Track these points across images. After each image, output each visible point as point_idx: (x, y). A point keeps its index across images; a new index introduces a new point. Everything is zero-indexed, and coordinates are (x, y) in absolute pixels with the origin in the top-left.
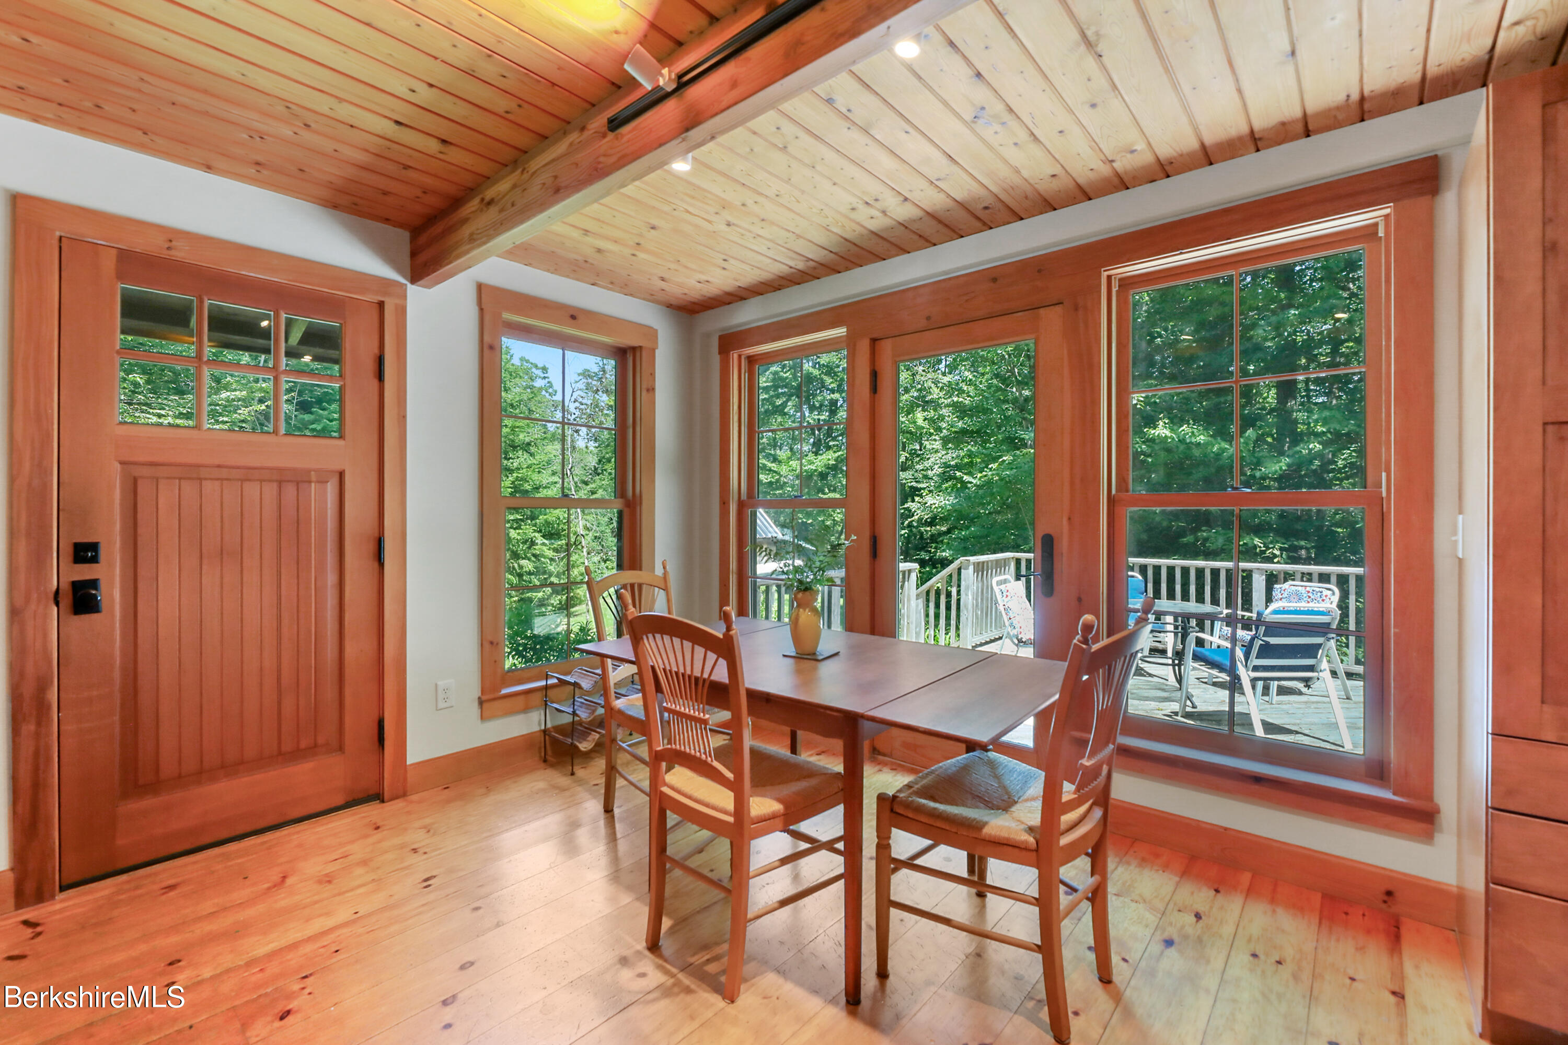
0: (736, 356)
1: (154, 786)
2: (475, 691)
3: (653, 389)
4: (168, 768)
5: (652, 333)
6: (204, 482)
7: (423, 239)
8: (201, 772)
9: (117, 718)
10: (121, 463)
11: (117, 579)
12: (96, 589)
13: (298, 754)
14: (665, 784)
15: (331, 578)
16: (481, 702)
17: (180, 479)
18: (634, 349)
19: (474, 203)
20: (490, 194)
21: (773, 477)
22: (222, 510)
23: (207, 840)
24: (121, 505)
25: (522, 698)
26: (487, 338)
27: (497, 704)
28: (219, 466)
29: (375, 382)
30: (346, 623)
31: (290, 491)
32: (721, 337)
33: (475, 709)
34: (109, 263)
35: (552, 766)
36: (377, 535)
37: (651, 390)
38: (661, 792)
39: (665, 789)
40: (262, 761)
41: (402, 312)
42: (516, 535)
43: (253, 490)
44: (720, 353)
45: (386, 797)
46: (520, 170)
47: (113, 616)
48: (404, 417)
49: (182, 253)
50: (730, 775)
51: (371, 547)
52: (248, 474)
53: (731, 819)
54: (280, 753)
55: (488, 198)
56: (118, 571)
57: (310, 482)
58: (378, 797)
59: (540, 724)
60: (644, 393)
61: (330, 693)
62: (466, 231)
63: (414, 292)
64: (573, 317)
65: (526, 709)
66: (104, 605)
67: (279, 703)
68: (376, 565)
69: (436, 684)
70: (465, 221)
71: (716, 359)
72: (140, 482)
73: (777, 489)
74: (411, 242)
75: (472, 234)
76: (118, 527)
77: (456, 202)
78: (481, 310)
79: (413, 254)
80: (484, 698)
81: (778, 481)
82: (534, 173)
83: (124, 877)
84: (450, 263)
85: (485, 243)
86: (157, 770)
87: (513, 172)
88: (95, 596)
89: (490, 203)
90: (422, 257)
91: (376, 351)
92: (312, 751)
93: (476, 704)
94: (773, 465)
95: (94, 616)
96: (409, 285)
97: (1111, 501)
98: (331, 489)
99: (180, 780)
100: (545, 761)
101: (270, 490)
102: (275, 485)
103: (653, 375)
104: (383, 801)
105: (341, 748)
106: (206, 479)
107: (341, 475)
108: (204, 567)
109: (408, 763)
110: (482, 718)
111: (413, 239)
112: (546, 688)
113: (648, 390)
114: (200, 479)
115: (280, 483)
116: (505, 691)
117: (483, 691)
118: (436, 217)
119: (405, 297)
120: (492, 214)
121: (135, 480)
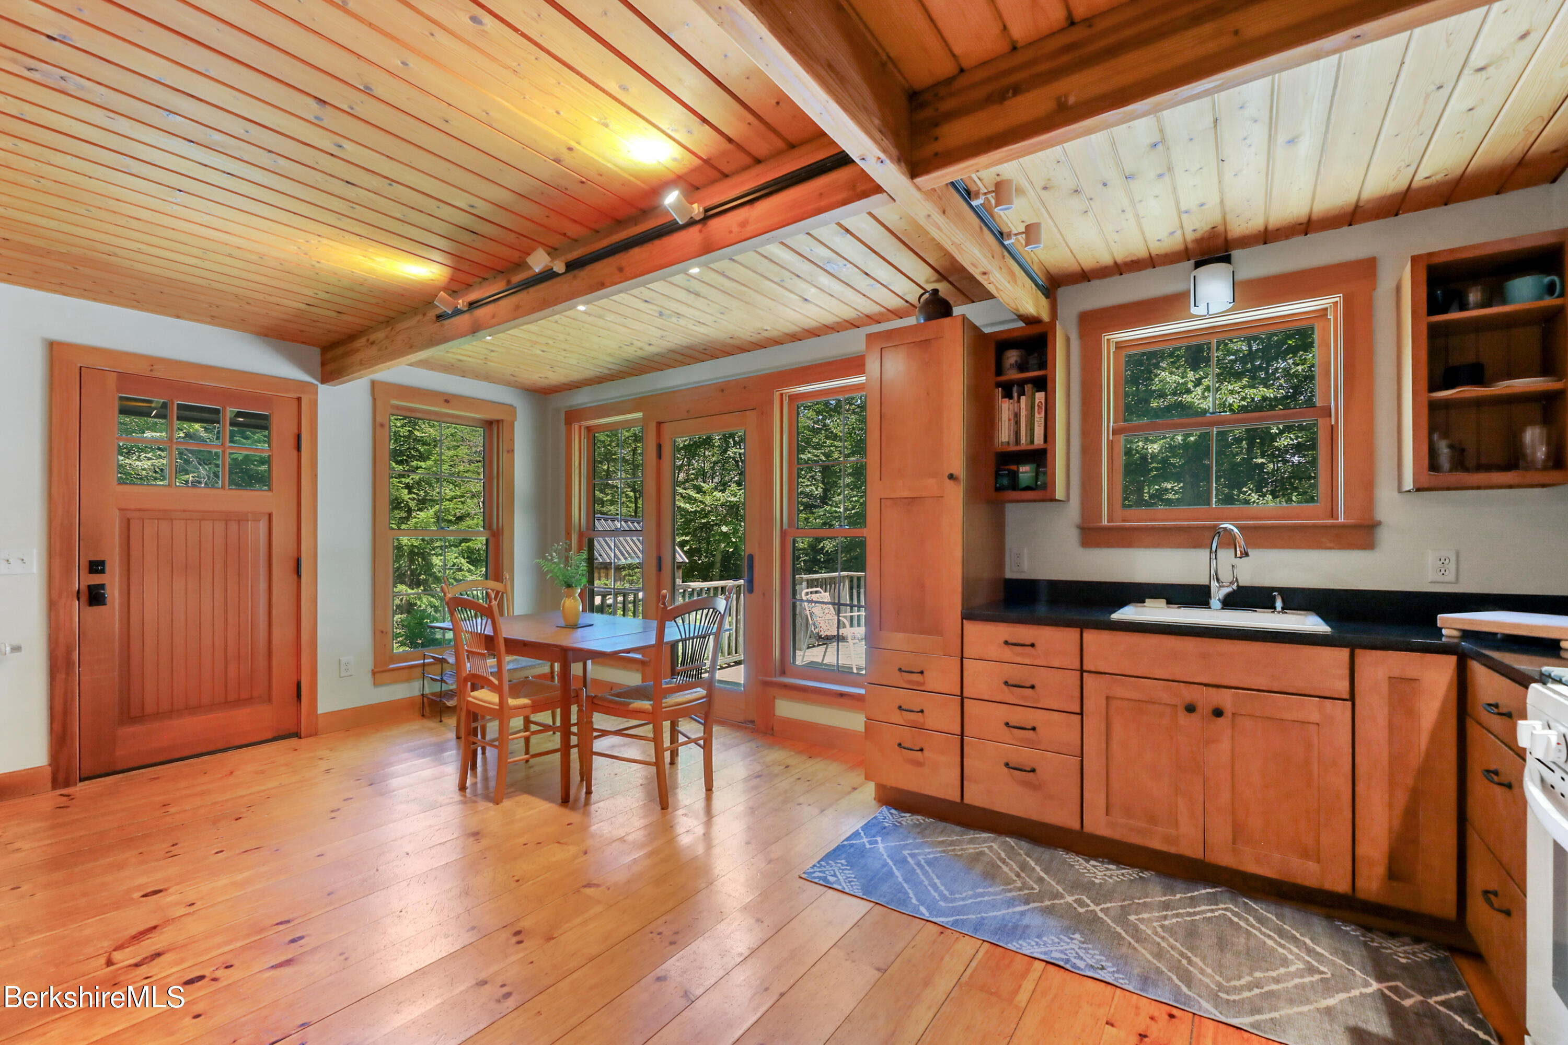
0: (577, 427)
1: (140, 718)
2: (369, 664)
3: (513, 451)
4: (150, 708)
5: (511, 409)
6: (174, 522)
7: (329, 355)
8: (172, 711)
9: (116, 673)
10: (119, 510)
11: (117, 584)
12: (104, 589)
13: (238, 703)
14: (470, 696)
15: (263, 585)
16: (374, 673)
17: (158, 519)
18: (498, 421)
19: (363, 340)
20: (373, 337)
21: (698, 506)
22: (186, 539)
23: (176, 756)
24: (120, 535)
25: (406, 671)
26: (379, 419)
27: (387, 675)
28: (184, 511)
29: (295, 452)
30: (274, 617)
31: (233, 526)
32: (566, 412)
33: (369, 677)
34: (112, 380)
35: (429, 718)
36: (296, 556)
37: (511, 451)
38: (468, 701)
39: (470, 699)
40: (213, 706)
41: (314, 404)
42: (438, 561)
43: (207, 527)
44: (566, 424)
45: (302, 735)
46: (389, 329)
47: (114, 608)
48: (316, 475)
49: (159, 373)
50: (496, 682)
51: (292, 564)
52: (204, 516)
53: (498, 707)
54: (226, 702)
55: (371, 340)
56: (117, 579)
57: (248, 521)
58: (297, 735)
59: (420, 691)
60: (505, 454)
61: (262, 663)
62: (358, 357)
63: (323, 390)
64: (447, 401)
65: (409, 680)
66: (108, 601)
67: (226, 668)
68: (295, 576)
69: (340, 660)
70: (357, 350)
71: (563, 427)
72: (131, 521)
73: (703, 518)
74: (322, 356)
75: (361, 360)
76: (117, 550)
77: (352, 337)
78: (374, 399)
79: (323, 364)
80: (376, 670)
81: (703, 510)
82: (398, 333)
83: (121, 776)
84: (348, 375)
85: (369, 368)
86: (143, 709)
87: (386, 327)
88: (104, 594)
89: (373, 343)
90: (331, 367)
91: (296, 431)
92: (249, 701)
93: (370, 675)
94: (698, 495)
95: (104, 607)
96: (320, 385)
97: (783, 534)
98: (263, 525)
99: (158, 715)
100: (423, 716)
101: (220, 527)
102: (223, 522)
103: (512, 440)
104: (300, 738)
105: (270, 700)
106: (176, 519)
107: (270, 516)
108: (174, 577)
109: (319, 712)
110: (374, 684)
111: (322, 354)
112: (424, 665)
113: (508, 452)
114: (172, 520)
115: (227, 522)
116: (391, 666)
117: (375, 665)
118: (338, 343)
119: (316, 393)
120: (373, 351)
121: (129, 520)
